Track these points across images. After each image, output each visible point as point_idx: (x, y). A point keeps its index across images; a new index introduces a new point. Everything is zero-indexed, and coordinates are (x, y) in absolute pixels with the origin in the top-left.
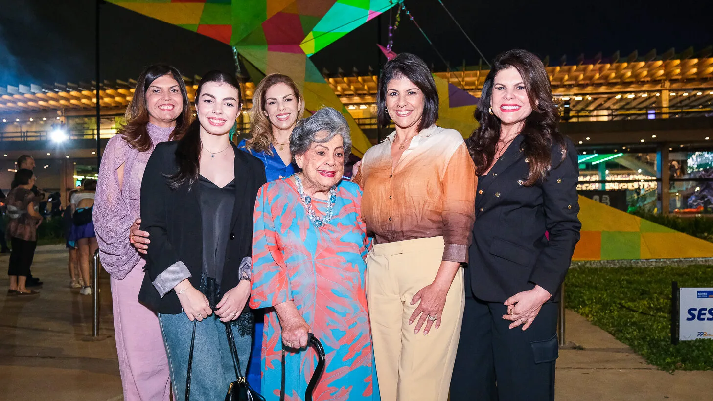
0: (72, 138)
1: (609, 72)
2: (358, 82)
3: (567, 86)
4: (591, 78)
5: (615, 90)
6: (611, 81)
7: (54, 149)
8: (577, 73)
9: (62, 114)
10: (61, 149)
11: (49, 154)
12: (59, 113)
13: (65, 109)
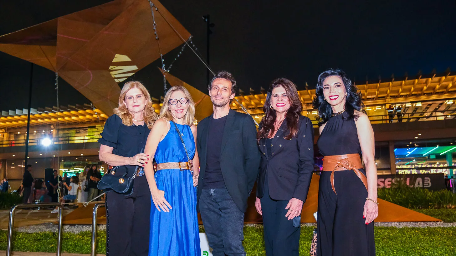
0: (56, 143)
1: (433, 84)
2: (255, 99)
3: (404, 96)
4: (422, 89)
5: (444, 97)
6: (438, 91)
7: (44, 150)
8: (408, 87)
9: (54, 127)
10: (48, 150)
11: (41, 154)
12: (52, 127)
13: (56, 124)
